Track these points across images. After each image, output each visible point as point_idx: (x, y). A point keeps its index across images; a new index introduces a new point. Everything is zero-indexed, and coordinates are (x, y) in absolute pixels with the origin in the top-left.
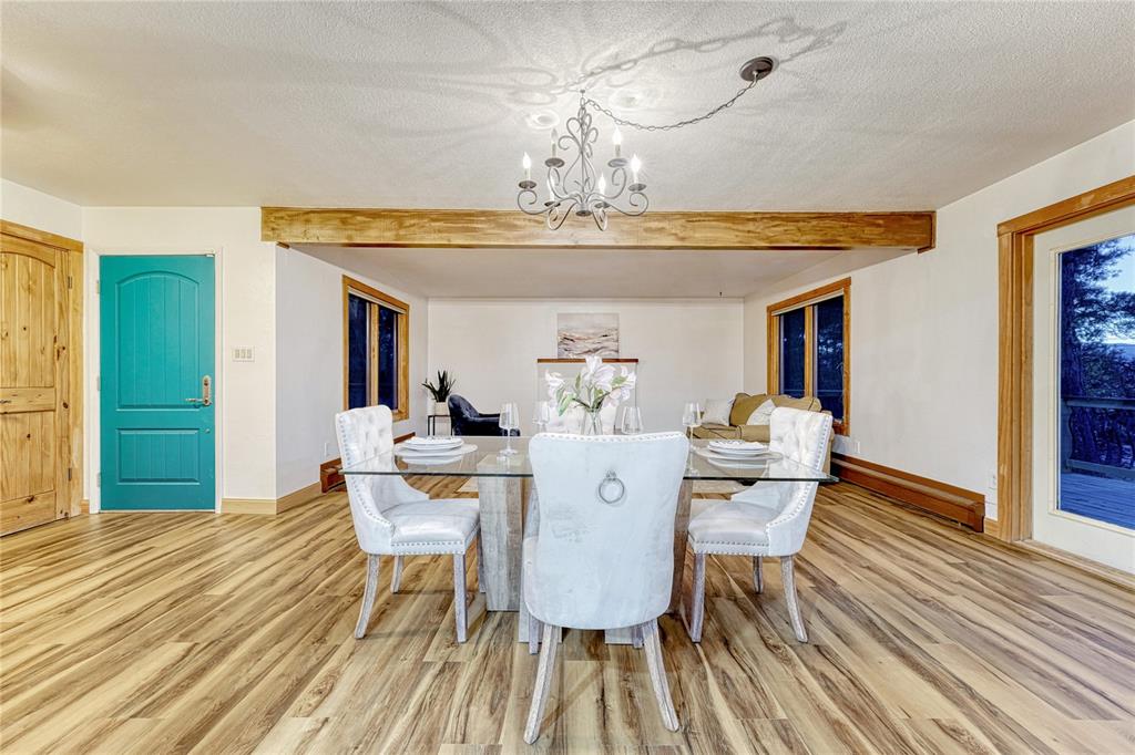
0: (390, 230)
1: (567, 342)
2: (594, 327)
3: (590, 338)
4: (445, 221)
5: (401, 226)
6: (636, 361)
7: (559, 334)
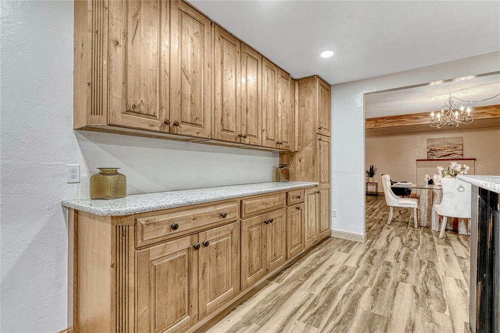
0: (372, 124)
1: (432, 151)
2: (448, 144)
3: (445, 150)
4: (392, 119)
5: (376, 122)
6: (475, 159)
7: (428, 148)
